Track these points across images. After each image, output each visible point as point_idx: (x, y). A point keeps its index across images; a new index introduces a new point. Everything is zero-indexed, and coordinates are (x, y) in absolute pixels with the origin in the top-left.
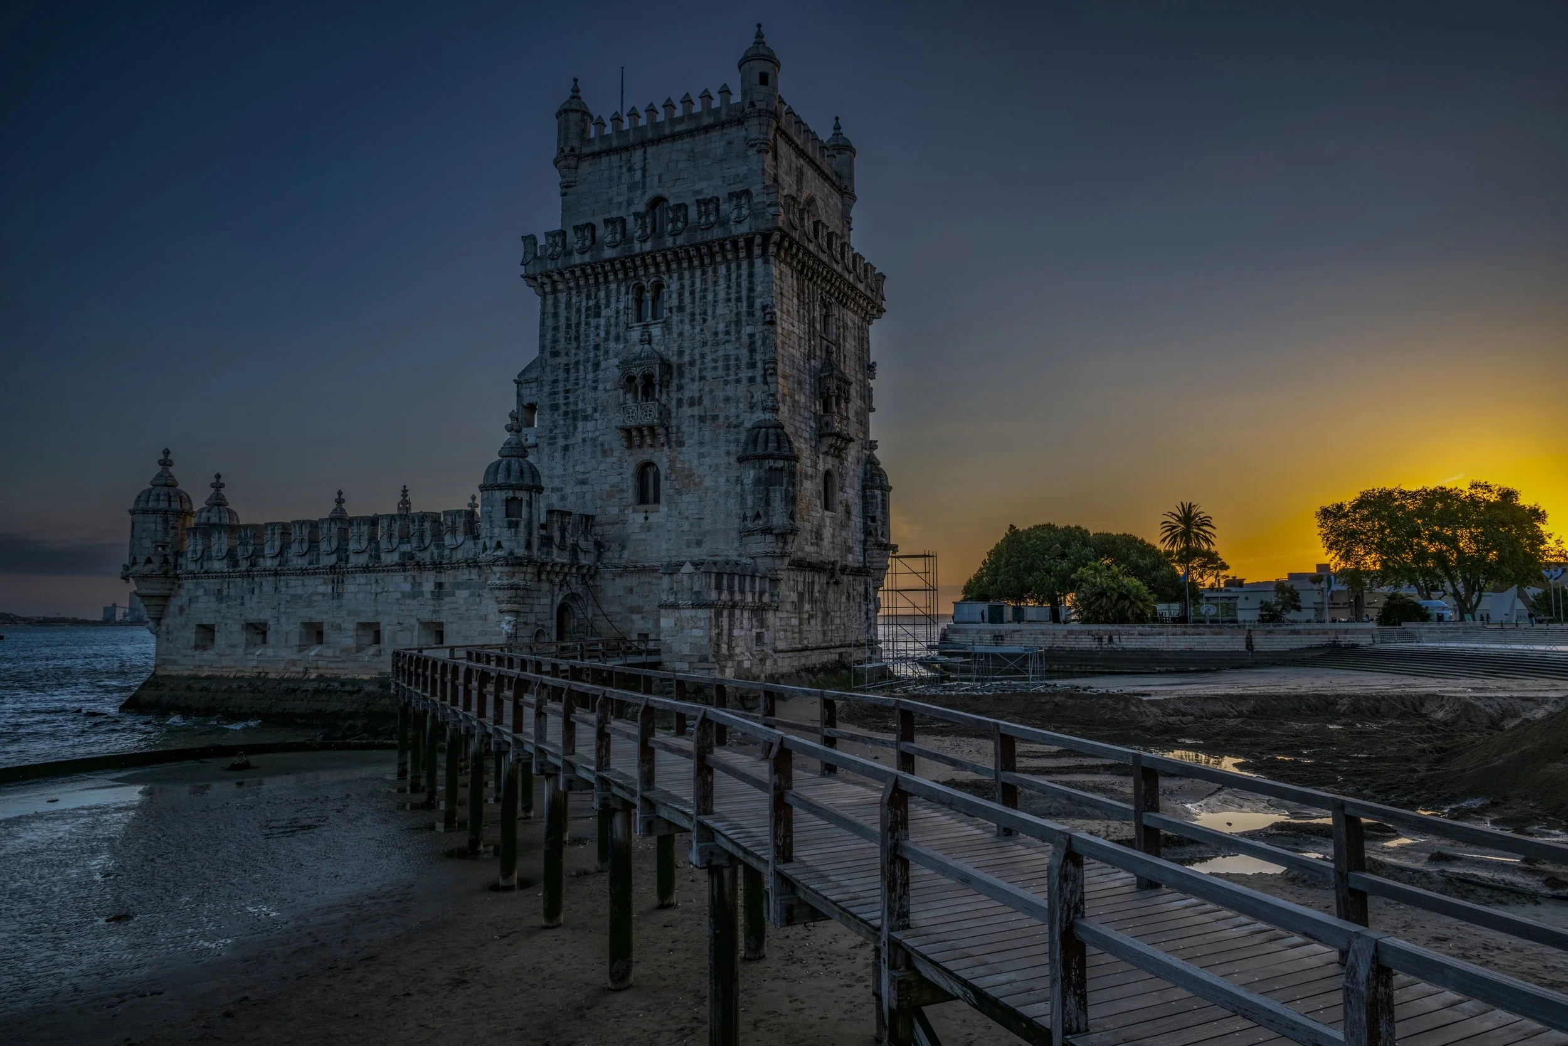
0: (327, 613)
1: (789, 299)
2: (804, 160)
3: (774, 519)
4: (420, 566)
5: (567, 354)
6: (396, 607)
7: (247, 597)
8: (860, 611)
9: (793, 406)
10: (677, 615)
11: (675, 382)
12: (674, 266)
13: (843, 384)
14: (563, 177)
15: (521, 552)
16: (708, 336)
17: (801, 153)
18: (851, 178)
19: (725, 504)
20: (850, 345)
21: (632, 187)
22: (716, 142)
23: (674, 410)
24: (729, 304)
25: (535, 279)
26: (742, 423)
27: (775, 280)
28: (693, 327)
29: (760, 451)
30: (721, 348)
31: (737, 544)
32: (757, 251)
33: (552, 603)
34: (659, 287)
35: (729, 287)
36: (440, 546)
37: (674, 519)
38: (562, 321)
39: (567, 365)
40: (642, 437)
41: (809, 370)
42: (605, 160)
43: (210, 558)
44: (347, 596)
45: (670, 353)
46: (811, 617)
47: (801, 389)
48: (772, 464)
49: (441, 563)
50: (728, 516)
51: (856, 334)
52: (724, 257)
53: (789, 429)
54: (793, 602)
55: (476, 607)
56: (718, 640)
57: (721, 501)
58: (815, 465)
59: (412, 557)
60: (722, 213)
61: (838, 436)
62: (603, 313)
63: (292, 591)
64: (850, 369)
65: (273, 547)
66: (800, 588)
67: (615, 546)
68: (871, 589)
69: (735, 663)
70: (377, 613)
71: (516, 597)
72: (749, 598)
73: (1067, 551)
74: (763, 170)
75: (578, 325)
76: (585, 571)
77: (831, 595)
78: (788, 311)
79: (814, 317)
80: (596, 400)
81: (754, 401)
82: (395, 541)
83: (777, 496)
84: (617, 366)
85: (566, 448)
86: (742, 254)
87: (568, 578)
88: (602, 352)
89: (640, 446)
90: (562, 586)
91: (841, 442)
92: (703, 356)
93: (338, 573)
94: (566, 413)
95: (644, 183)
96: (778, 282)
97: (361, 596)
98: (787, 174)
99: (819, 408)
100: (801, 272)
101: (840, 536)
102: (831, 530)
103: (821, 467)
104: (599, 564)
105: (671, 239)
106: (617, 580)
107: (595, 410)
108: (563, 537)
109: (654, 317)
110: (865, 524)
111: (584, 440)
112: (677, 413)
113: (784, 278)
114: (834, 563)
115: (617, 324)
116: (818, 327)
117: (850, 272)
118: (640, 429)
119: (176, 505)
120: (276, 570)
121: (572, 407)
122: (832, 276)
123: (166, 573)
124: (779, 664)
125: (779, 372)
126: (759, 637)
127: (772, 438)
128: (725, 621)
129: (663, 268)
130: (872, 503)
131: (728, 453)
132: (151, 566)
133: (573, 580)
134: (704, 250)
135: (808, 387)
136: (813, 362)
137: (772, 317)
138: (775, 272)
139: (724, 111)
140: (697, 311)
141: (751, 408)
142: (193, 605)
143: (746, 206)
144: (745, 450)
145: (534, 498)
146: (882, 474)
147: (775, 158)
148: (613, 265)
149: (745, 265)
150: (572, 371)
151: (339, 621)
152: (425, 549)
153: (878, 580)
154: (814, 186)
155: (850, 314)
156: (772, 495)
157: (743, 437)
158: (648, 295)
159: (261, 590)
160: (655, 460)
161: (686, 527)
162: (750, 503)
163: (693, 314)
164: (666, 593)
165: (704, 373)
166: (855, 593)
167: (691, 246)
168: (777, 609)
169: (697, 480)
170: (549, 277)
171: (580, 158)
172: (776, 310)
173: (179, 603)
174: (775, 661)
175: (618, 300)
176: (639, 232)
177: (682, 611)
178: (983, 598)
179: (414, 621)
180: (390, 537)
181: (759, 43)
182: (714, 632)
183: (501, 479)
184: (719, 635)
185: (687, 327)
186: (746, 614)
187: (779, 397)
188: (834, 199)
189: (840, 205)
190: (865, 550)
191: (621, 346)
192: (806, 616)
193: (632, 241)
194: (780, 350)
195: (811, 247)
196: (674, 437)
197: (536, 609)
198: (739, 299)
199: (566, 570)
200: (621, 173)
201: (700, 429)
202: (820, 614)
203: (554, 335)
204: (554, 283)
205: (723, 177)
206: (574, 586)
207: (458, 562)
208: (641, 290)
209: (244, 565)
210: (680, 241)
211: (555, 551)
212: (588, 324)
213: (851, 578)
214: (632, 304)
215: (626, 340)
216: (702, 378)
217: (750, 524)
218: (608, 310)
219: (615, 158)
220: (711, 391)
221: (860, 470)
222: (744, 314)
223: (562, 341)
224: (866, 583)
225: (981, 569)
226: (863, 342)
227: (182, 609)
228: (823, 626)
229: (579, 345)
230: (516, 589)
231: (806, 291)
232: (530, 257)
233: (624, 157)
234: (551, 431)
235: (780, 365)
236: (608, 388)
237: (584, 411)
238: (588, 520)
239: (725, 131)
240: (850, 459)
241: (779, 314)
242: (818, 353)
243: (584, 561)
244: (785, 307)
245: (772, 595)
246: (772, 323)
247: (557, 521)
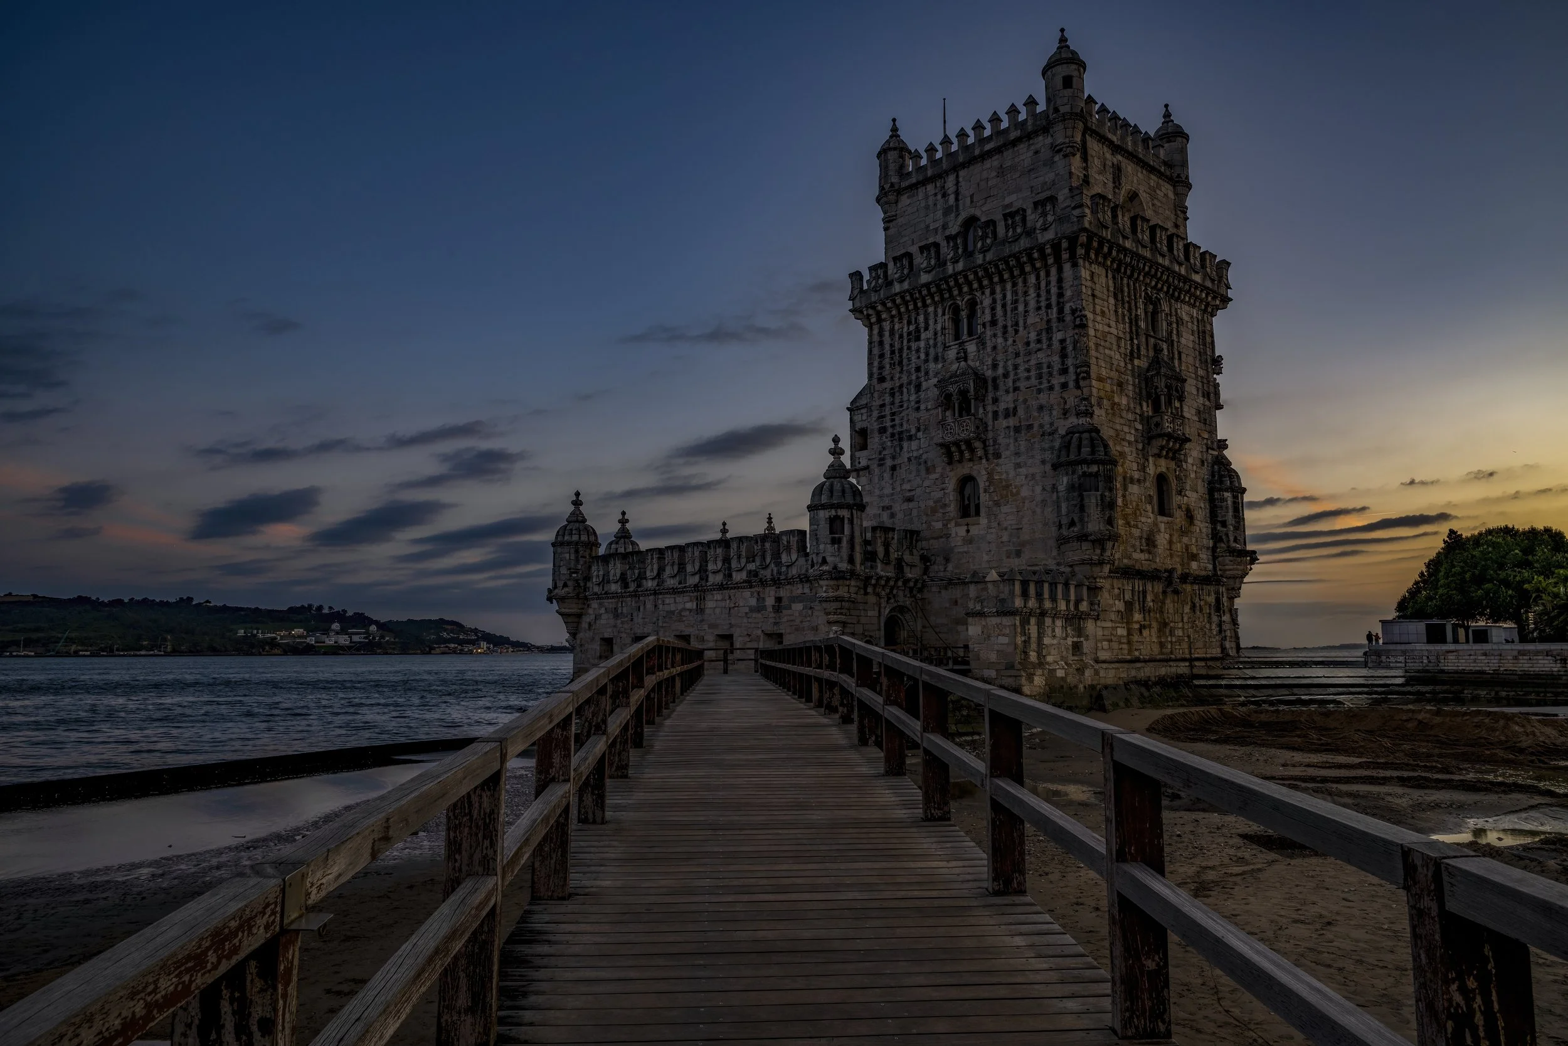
0: (693, 627)
1: (1103, 300)
2: (1123, 156)
3: (1090, 526)
4: (763, 583)
5: (892, 379)
6: (745, 620)
7: (635, 614)
8: (1210, 623)
9: (1112, 409)
10: (984, 623)
11: (990, 396)
12: (985, 282)
13: (1174, 383)
14: (885, 213)
15: (844, 566)
16: (1020, 346)
17: (1116, 149)
18: (1184, 164)
19: (1043, 512)
20: (1187, 340)
21: (947, 211)
22: (1024, 155)
23: (990, 423)
24: (1040, 312)
25: (861, 312)
26: (1056, 430)
27: (1084, 282)
28: (1006, 340)
29: (1072, 457)
30: (1034, 357)
31: (1055, 553)
32: (1065, 256)
33: (880, 615)
34: (973, 305)
35: (1039, 296)
36: (779, 564)
37: (993, 530)
38: (887, 347)
39: (892, 389)
40: (961, 453)
41: (1133, 370)
42: (921, 191)
43: (608, 582)
44: (707, 611)
45: (985, 367)
46: (1142, 628)
47: (1122, 391)
48: (1085, 469)
49: (779, 579)
50: (1046, 524)
51: (1195, 328)
52: (1033, 266)
53: (1107, 432)
54: (1118, 612)
55: (808, 619)
56: (1025, 647)
57: (1038, 510)
58: (1143, 468)
59: (756, 574)
60: (1029, 224)
61: (1169, 436)
62: (923, 336)
63: (667, 608)
64: (1188, 364)
65: (652, 570)
66: (1128, 597)
67: (940, 559)
68: (1225, 599)
69: (1046, 672)
70: (731, 626)
71: (841, 609)
72: (1062, 606)
73: (1530, 557)
74: (1071, 173)
75: (901, 350)
76: (911, 584)
77: (1169, 605)
78: (1103, 312)
79: (1136, 315)
80: (919, 420)
81: (1067, 407)
82: (743, 561)
83: (1092, 500)
84: (935, 385)
85: (893, 468)
86: (1051, 261)
87: (895, 592)
88: (923, 374)
89: (960, 461)
90: (889, 599)
91: (1175, 443)
92: (1016, 367)
93: (700, 591)
94: (893, 435)
95: (957, 206)
96: (1089, 284)
97: (718, 611)
98: (1100, 173)
99: (1147, 409)
100: (1118, 270)
101: (1180, 542)
102: (1167, 536)
103: (1151, 470)
104: (925, 577)
105: (981, 256)
106: (943, 592)
107: (918, 430)
108: (887, 553)
109: (970, 334)
110: (1214, 529)
111: (909, 459)
112: (994, 425)
113: (1096, 279)
114: (1171, 572)
115: (935, 345)
116: (1142, 325)
117: (1180, 264)
118: (957, 444)
119: (584, 538)
120: (655, 590)
121: (898, 429)
122: (1157, 270)
123: (578, 595)
124: (1102, 673)
125: (1093, 375)
126: (1077, 647)
127: (1085, 442)
128: (1033, 629)
129: (975, 286)
130: (1221, 507)
131: (1043, 462)
132: (566, 589)
133: (901, 593)
134: (1012, 263)
135: (1131, 388)
136: (1136, 362)
137: (1081, 320)
138: (1085, 274)
139: (1030, 123)
140: (1009, 324)
141: (1065, 414)
142: (598, 622)
143: (1052, 213)
144: (1059, 457)
145: (855, 516)
146: (1233, 475)
147: (1085, 159)
148: (929, 290)
149: (1053, 271)
150: (897, 394)
151: (702, 633)
152: (767, 567)
153: (1233, 589)
154: (1134, 178)
155: (1186, 307)
156: (1086, 501)
157: (1057, 444)
158: (964, 314)
159: (645, 608)
160: (974, 474)
161: (1005, 538)
162: (1064, 511)
163: (1005, 327)
164: (972, 601)
165: (1018, 384)
166: (1202, 603)
167: (999, 260)
168: (1097, 618)
169: (1014, 491)
170: (874, 308)
171: (899, 192)
172: (1087, 313)
173: (588, 620)
174: (1097, 673)
175: (936, 322)
176: (952, 254)
177: (988, 619)
178: (1419, 615)
179: (759, 632)
180: (739, 557)
181: (1062, 48)
182: (1019, 640)
183: (824, 499)
184: (1026, 643)
185: (1000, 340)
186: (1059, 623)
187: (1094, 401)
188: (1163, 189)
189: (1171, 195)
190: (1215, 558)
191: (940, 366)
192: (1137, 626)
193: (945, 264)
194: (1093, 353)
195: (1128, 244)
196: (991, 450)
197: (863, 620)
198: (1049, 306)
199: (892, 583)
200: (937, 200)
201: (1016, 440)
202: (1154, 624)
203: (880, 363)
204: (878, 314)
205: (1032, 187)
206: (901, 598)
207: (792, 578)
208: (956, 310)
209: (632, 587)
210: (989, 256)
211: (879, 565)
212: (909, 348)
213: (1196, 587)
214: (949, 325)
215: (944, 360)
216: (1016, 389)
217: (1065, 532)
218: (927, 332)
219: (930, 188)
220: (1025, 401)
221: (1205, 472)
222: (1054, 320)
223: (888, 366)
224: (1217, 593)
225: (1416, 583)
226: (1206, 338)
227: (590, 624)
228: (1159, 637)
229: (902, 369)
230: (841, 601)
231: (1126, 289)
232: (856, 292)
233: (938, 184)
234: (880, 453)
235: (1094, 368)
236: (929, 407)
237: (908, 431)
238: (912, 536)
239: (1031, 142)
240: (1190, 460)
241: (1090, 316)
242: (1143, 352)
243: (909, 574)
244: (1098, 308)
245: (1092, 604)
246: (1084, 326)
247: (880, 537)
